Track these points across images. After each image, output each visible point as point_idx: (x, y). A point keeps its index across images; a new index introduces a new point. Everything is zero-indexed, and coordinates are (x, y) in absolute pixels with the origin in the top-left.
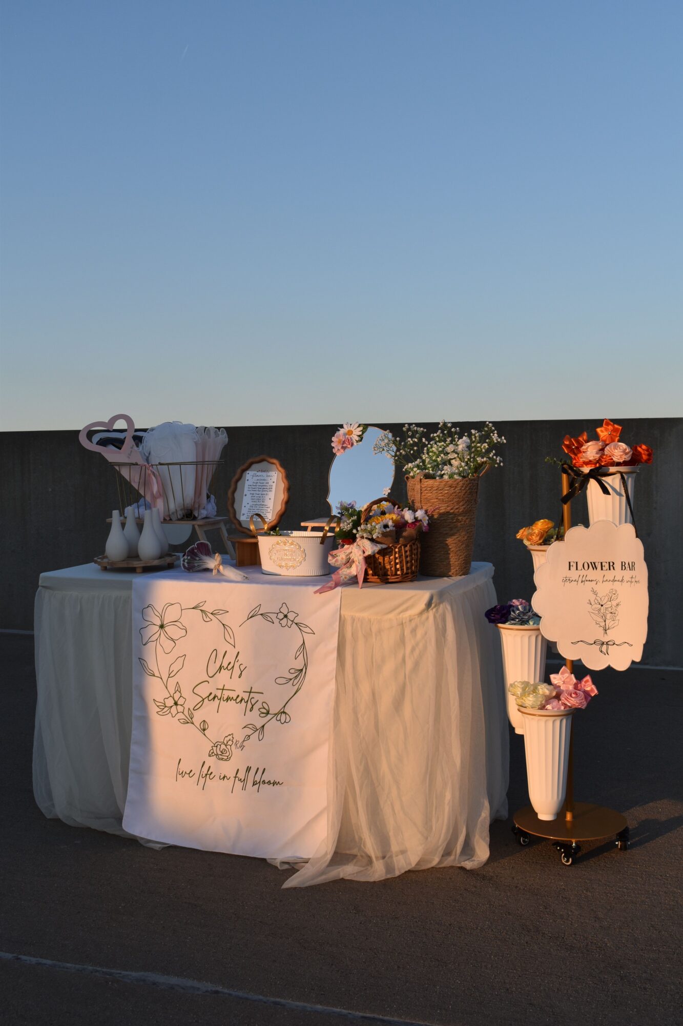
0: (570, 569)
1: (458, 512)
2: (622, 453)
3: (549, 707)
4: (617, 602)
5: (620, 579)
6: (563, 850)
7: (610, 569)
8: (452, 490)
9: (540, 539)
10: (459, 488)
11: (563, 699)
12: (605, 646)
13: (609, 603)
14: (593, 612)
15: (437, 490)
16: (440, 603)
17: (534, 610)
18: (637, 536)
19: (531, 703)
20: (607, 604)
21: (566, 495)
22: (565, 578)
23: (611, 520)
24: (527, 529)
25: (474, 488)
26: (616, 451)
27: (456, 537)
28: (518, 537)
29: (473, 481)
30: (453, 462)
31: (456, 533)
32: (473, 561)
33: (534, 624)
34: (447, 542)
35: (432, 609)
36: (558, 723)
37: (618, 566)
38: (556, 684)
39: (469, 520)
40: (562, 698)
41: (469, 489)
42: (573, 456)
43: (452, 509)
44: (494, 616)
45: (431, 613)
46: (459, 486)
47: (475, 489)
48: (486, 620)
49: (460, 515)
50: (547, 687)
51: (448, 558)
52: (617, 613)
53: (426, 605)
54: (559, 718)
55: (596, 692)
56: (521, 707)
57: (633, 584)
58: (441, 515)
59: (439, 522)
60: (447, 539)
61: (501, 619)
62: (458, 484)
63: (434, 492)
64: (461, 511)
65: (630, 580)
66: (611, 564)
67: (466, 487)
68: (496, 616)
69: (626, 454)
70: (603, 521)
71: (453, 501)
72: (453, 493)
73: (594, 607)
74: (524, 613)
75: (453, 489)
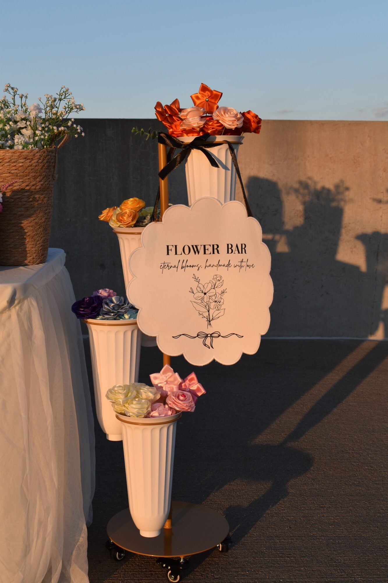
0: (168, 254)
1: (35, 189)
2: (234, 119)
3: (155, 413)
4: (222, 289)
5: (226, 264)
6: (169, 568)
7: (214, 253)
8: (28, 163)
9: (132, 220)
10: (36, 161)
11: (170, 402)
12: (209, 339)
13: (213, 290)
14: (196, 301)
15: (9, 162)
16: (24, 299)
17: (130, 302)
18: (250, 214)
19: (135, 411)
20: (211, 291)
21: (164, 168)
22: (163, 265)
23: (216, 198)
24: (112, 209)
25: (52, 161)
26: (227, 115)
27: (32, 219)
28: (102, 219)
29: (50, 153)
30: (24, 131)
31: (33, 214)
32: (50, 247)
33: (130, 318)
34: (22, 225)
35: (15, 307)
36: (165, 430)
37: (223, 249)
38: (157, 385)
39: (46, 199)
40: (168, 401)
41: (47, 162)
42: (167, 124)
43: (27, 186)
44: (83, 311)
45: (14, 311)
46: (36, 158)
47: (53, 163)
48: (74, 315)
49: (37, 192)
50: (150, 390)
51: (24, 244)
52: (222, 301)
53: (7, 302)
54: (167, 425)
55: (203, 391)
56: (121, 415)
57: (243, 269)
58: (14, 192)
59: (13, 200)
60: (23, 222)
61: (91, 314)
62: (34, 155)
63: (6, 165)
64: (38, 187)
65: (239, 264)
66: (216, 247)
67: (44, 160)
68: (86, 310)
69: (238, 120)
70: (207, 198)
71: (29, 176)
72: (29, 166)
73: (196, 296)
74: (119, 306)
75: (29, 161)
